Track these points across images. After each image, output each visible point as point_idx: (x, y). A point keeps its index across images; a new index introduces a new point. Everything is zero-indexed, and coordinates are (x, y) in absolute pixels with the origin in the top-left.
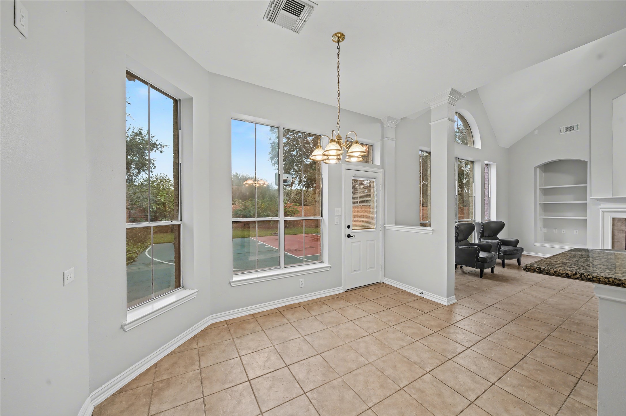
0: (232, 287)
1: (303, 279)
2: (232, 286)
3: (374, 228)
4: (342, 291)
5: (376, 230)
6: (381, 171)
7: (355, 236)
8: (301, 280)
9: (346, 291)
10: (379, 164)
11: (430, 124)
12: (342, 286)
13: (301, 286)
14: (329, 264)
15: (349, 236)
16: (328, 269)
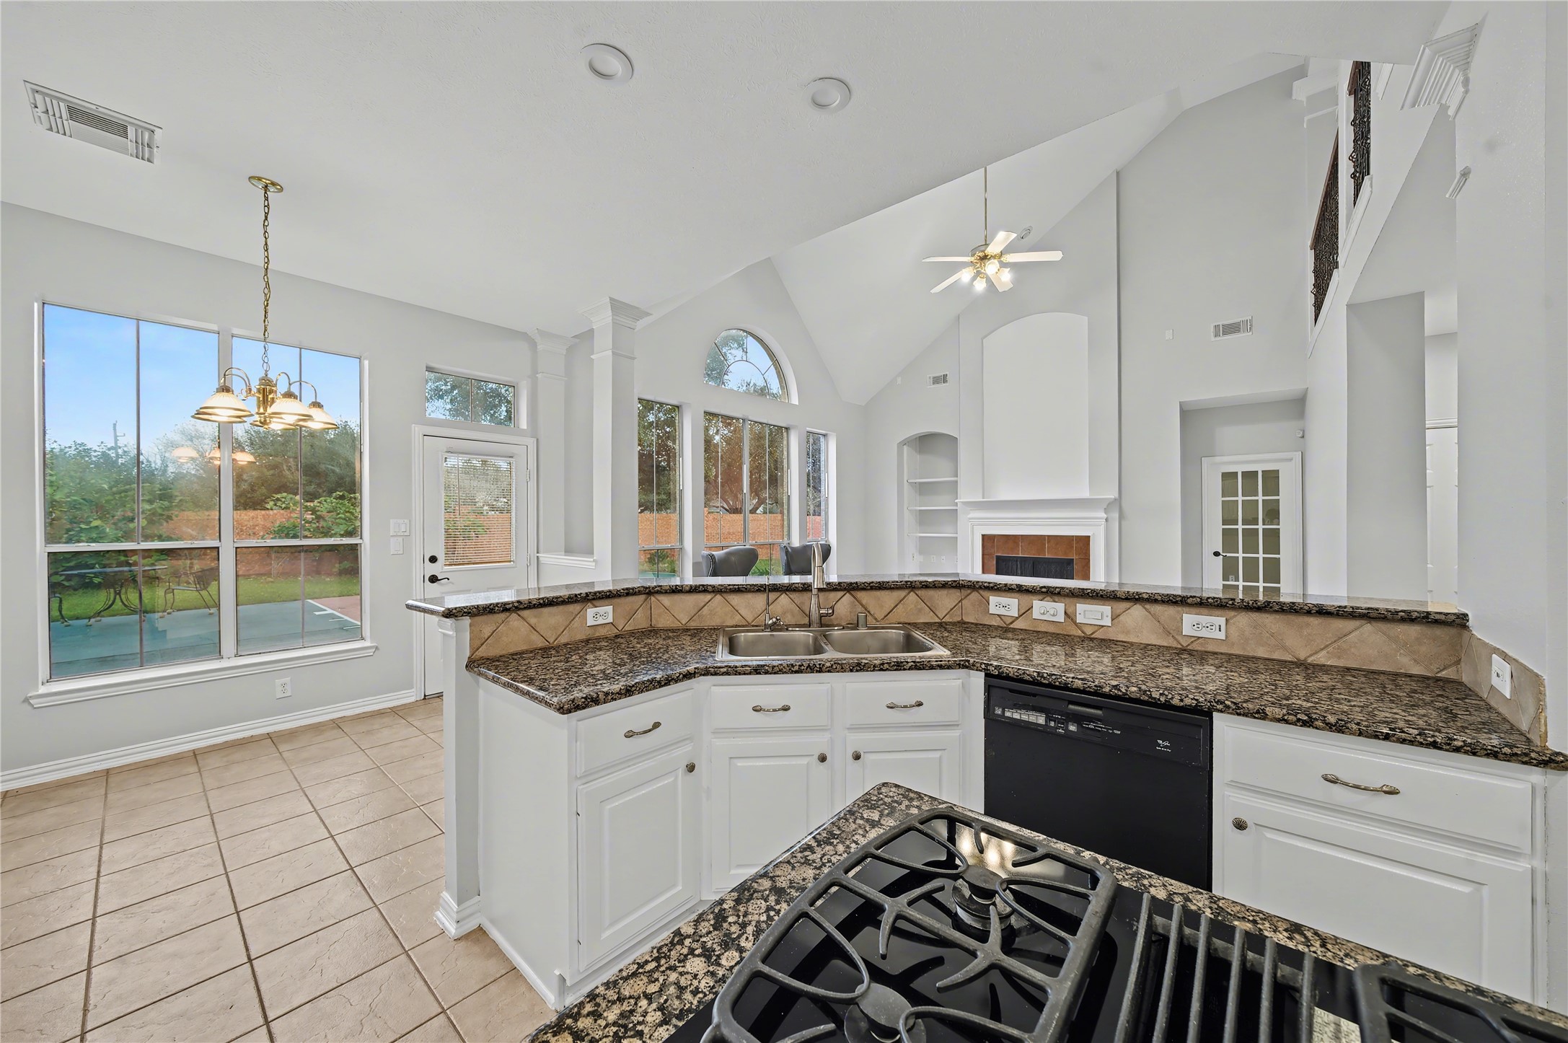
0: (35, 708)
1: (287, 680)
2: (35, 706)
3: (510, 561)
4: (413, 699)
5: (514, 566)
6: (531, 442)
7: (448, 579)
8: (278, 682)
9: (425, 699)
10: (525, 428)
11: (592, 357)
12: (412, 688)
13: (280, 695)
14: (371, 643)
15: (433, 579)
16: (370, 652)
